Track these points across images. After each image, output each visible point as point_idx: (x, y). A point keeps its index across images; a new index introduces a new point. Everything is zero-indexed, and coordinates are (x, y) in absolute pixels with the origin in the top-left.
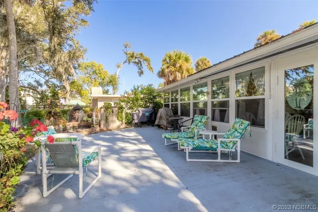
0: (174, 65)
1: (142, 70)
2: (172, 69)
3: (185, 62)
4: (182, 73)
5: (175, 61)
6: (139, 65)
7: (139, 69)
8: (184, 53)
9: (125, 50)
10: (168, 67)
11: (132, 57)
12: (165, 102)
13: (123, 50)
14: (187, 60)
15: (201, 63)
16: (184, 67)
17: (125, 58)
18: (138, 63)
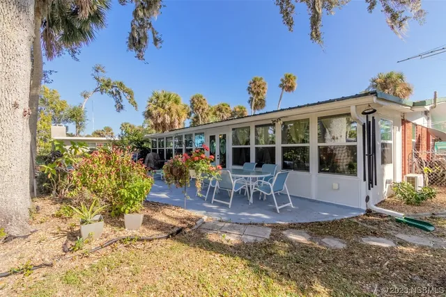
0: (163, 107)
1: (122, 104)
2: (161, 110)
3: (175, 104)
4: (172, 116)
5: (163, 102)
6: (118, 97)
7: (116, 102)
8: (173, 94)
9: (96, 74)
10: (155, 109)
11: (108, 86)
12: (153, 147)
13: (92, 75)
14: (176, 102)
15: (196, 101)
16: (173, 110)
17: (95, 84)
18: (116, 95)
